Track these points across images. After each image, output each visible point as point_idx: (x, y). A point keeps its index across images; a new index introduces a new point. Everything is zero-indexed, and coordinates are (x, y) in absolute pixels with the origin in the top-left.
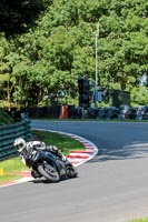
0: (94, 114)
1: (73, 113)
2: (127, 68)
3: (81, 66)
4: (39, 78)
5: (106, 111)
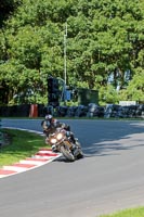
0: (63, 113)
2: (94, 67)
3: (50, 65)
5: (75, 109)
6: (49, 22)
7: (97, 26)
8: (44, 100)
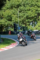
1: (12, 33)
2: (27, 21)
3: (14, 20)
4: (3, 23)
6: (14, 8)
7: (27, 9)
8: (13, 30)
